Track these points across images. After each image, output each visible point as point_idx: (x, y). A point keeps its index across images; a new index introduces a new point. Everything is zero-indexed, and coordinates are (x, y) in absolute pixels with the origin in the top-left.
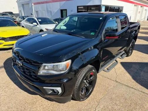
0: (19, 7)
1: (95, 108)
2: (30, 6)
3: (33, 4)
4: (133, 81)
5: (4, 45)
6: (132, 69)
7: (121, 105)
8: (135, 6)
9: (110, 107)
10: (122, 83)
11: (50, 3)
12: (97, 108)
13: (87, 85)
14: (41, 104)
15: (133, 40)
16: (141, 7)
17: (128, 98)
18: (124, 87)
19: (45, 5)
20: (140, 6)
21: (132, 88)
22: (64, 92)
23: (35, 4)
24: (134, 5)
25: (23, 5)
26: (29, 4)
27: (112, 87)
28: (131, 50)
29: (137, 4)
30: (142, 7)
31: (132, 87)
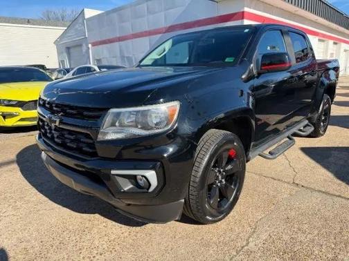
0: (59, 53)
1: (247, 240)
2: (84, 51)
3: (90, 46)
4: (339, 182)
5: (22, 120)
6: (331, 159)
7: (316, 232)
8: (319, 40)
9: (286, 237)
10: (312, 186)
11: (129, 41)
12: (251, 239)
13: (221, 182)
14: (104, 233)
15: (326, 97)
16: (335, 43)
17: (331, 217)
18: (316, 194)
19: (117, 44)
20: (331, 42)
21: (339, 196)
22: (165, 184)
23: (94, 44)
24: (317, 38)
25: (68, 49)
26: (81, 45)
27: (285, 196)
28: (323, 123)
29: (324, 36)
30: (338, 45)
31: (337, 194)
